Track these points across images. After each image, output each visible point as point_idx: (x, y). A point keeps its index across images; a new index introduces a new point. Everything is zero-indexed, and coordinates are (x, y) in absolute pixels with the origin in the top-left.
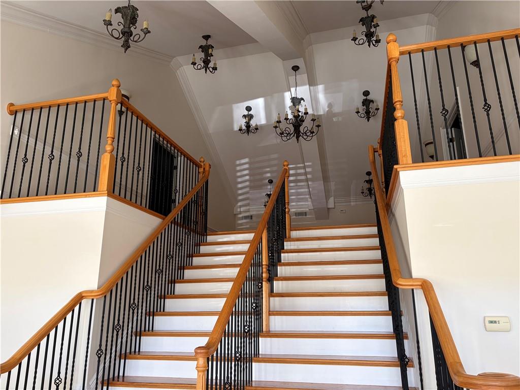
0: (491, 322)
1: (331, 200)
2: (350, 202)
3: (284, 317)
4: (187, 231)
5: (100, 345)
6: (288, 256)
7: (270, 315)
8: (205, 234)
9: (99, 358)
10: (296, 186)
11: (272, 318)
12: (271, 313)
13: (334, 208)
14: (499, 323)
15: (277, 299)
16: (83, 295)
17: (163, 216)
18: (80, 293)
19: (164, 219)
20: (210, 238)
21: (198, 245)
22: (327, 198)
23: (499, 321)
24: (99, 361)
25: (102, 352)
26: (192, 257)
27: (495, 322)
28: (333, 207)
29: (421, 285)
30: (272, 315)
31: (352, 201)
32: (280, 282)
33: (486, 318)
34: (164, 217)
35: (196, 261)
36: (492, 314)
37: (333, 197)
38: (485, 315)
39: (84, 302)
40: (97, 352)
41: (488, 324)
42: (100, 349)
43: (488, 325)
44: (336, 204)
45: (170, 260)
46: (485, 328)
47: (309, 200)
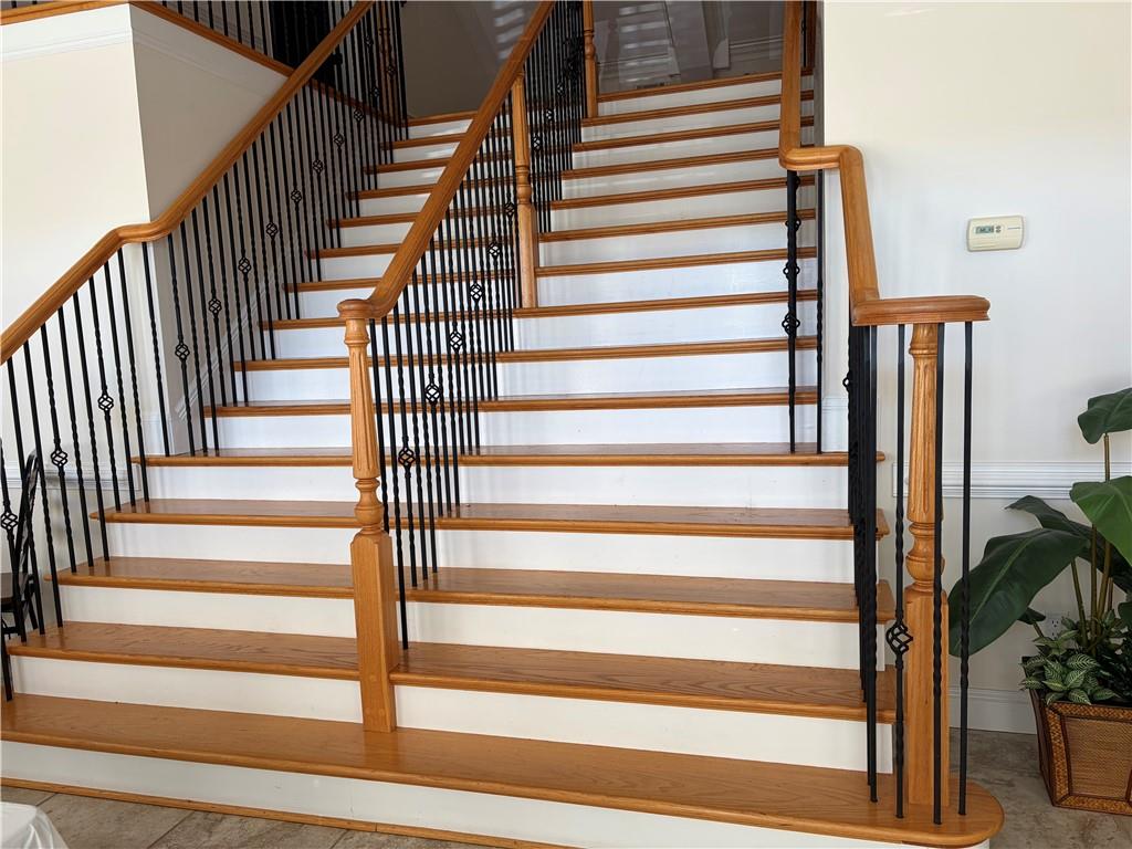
0: (982, 230)
1: (723, 46)
2: (768, 50)
3: (567, 278)
4: (353, 110)
5: (181, 337)
6: (587, 157)
7: (537, 275)
8: (403, 121)
9: (183, 361)
10: (638, 13)
11: (542, 281)
12: (538, 272)
13: (729, 69)
14: (998, 231)
15: (555, 245)
16: (121, 235)
17: (288, 68)
18: (114, 233)
19: (289, 75)
20: (416, 132)
21: (390, 147)
22: (712, 42)
23: (999, 227)
24: (184, 367)
25: (187, 350)
26: (375, 173)
27: (991, 230)
28: (727, 65)
29: (837, 160)
30: (542, 276)
31: (771, 46)
32: (566, 211)
33: (972, 223)
34: (291, 69)
35: (386, 180)
36: (986, 213)
37: (727, 40)
38: (970, 217)
39: (126, 248)
40: (177, 350)
41: (973, 236)
42: (181, 344)
43: (976, 238)
44: (734, 59)
45: (319, 174)
46: (968, 243)
47: (670, 49)
